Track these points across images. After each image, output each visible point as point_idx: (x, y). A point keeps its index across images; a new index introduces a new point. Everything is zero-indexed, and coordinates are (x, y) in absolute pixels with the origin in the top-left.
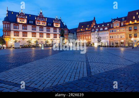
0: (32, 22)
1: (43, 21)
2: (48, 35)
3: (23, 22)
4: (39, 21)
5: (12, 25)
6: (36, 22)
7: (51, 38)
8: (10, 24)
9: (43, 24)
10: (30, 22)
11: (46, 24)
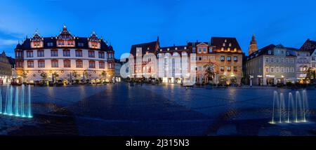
0: (52, 44)
1: (69, 40)
2: (79, 62)
3: (39, 47)
4: (61, 40)
5: (25, 52)
6: (58, 42)
7: (84, 69)
8: (22, 52)
9: (69, 44)
10: (49, 44)
11: (74, 43)
